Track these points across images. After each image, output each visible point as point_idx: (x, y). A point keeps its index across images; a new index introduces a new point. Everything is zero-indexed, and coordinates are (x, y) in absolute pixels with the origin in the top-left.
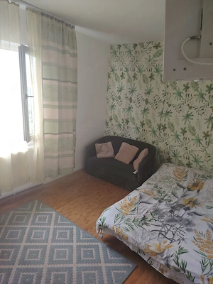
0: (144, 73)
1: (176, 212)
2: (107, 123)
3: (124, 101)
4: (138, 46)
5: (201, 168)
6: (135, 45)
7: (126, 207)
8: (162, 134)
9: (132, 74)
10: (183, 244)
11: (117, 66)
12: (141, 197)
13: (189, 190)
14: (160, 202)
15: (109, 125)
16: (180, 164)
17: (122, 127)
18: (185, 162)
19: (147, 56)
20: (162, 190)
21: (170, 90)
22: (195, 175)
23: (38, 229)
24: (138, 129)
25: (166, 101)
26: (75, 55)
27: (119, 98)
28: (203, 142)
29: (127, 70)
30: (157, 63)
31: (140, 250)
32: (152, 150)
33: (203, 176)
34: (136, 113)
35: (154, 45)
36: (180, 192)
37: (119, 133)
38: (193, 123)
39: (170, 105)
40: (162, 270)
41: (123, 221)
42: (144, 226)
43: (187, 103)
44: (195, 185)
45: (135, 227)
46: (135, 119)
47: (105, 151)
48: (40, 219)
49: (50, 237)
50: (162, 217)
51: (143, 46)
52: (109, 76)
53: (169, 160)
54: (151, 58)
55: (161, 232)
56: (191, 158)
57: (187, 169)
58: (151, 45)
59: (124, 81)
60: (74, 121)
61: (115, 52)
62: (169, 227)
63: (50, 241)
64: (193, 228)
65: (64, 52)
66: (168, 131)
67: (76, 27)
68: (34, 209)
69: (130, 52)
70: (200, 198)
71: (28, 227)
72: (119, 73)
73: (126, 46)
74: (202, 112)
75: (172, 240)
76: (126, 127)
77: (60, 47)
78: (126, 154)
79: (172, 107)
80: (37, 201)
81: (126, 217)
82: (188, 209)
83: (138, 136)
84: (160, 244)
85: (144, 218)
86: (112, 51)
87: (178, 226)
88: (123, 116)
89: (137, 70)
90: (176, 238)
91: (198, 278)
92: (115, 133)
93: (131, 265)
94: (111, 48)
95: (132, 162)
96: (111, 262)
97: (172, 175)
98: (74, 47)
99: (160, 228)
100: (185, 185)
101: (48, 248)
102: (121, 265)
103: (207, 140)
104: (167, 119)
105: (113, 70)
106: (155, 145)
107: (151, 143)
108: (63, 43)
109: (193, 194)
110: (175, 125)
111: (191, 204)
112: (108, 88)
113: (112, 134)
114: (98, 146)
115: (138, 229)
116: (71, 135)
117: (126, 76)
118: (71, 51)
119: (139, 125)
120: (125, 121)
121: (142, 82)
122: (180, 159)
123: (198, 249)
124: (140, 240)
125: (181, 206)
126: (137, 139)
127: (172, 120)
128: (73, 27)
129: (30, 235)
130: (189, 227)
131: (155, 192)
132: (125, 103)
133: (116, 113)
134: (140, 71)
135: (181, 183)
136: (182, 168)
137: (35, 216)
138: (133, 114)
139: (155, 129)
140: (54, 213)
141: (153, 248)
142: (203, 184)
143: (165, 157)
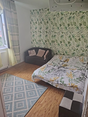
0: (44, 21)
1: (60, 69)
2: (32, 42)
3: (38, 33)
4: (41, 10)
5: (68, 55)
6: (40, 10)
7: (42, 69)
8: (53, 44)
9: (40, 22)
10: (63, 76)
11: (34, 19)
12: (47, 65)
13: (64, 62)
14: (54, 66)
15: (33, 43)
16: (61, 54)
17: (38, 43)
18: (62, 53)
19: (45, 14)
20: (55, 63)
21: (55, 27)
22: (66, 57)
23: (9, 82)
24: (44, 43)
25: (54, 31)
26: (16, 13)
27: (36, 31)
28: (68, 45)
29: (38, 20)
30: (49, 16)
31: (48, 81)
32: (50, 51)
33: (69, 57)
34: (43, 37)
35: (47, 9)
36: (61, 63)
37: (37, 46)
38: (64, 39)
39: (55, 33)
40: (56, 86)
41: (41, 73)
42: (49, 73)
43: (61, 31)
44: (66, 60)
45: (46, 74)
46: (43, 39)
47: (33, 53)
48: (9, 79)
49: (14, 84)
50: (55, 70)
51: (43, 10)
52: (31, 23)
53: (57, 54)
54: (47, 14)
55: (55, 74)
56: (64, 52)
57: (63, 56)
58: (46, 10)
59: (37, 25)
60: (18, 41)
61: (32, 13)
62: (58, 73)
63: (14, 85)
64: (66, 72)
65: (11, 12)
66: (55, 43)
67: (15, 1)
68: (6, 76)
69: (38, 12)
70: (68, 64)
71: (4, 82)
72: (35, 22)
73: (36, 10)
74: (67, 34)
75: (59, 76)
76: (40, 43)
77: (9, 10)
78: (41, 53)
79: (56, 33)
80: (6, 74)
81: (43, 72)
82: (64, 67)
83: (44, 46)
84: (55, 78)
85: (49, 71)
86: (31, 12)
87: (61, 72)
88: (38, 39)
89: (42, 20)
90: (60, 75)
91: (68, 85)
92: (35, 46)
93: (46, 88)
94: (30, 11)
95: (43, 56)
96: (38, 88)
97: (58, 58)
98: (15, 10)
99: (55, 73)
100: (63, 60)
101: (14, 87)
102: (42, 88)
103: (69, 44)
104: (55, 38)
105: (32, 21)
106: (51, 49)
107: (50, 48)
108: (10, 8)
109: (65, 63)
110: (58, 40)
111: (65, 66)
112: (31, 28)
113: (34, 47)
114: (29, 51)
115: (47, 74)
116: (18, 47)
117: (37, 23)
118: (14, 12)
119: (44, 42)
120: (39, 41)
121: (44, 24)
122: (60, 53)
123: (68, 77)
124: (48, 78)
125: (62, 67)
126: (44, 47)
127: (56, 38)
128: (14, 1)
129: (5, 84)
130: (64, 72)
131: (52, 64)
132: (38, 34)
133: (35, 38)
134: (43, 20)
135: (61, 60)
136: (61, 55)
137: (7, 79)
138: (42, 38)
139: (51, 43)
140: (14, 77)
141: (53, 79)
142: (69, 59)
143: (55, 53)
